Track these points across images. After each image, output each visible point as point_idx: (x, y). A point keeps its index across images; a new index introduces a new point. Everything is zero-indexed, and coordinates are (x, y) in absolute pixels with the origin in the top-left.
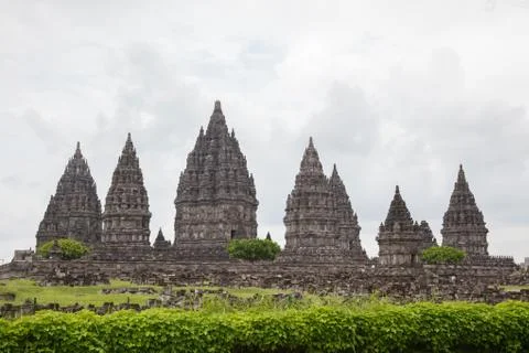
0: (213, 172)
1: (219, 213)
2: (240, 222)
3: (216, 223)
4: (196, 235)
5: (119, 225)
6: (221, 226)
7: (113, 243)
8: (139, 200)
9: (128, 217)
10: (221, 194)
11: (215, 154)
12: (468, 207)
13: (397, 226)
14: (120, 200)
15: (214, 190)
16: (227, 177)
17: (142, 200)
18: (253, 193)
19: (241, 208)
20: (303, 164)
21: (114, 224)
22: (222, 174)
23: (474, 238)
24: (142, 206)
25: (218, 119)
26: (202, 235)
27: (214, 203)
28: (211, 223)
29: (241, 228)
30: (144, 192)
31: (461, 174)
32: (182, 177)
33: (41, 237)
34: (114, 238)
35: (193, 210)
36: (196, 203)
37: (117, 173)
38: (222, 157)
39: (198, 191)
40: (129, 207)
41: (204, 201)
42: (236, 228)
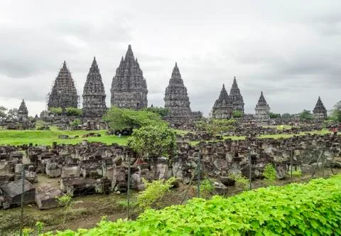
0: (128, 77)
1: (131, 95)
2: (140, 100)
3: (130, 100)
5: (91, 100)
6: (132, 101)
8: (100, 89)
9: (95, 96)
10: (133, 87)
11: (129, 69)
12: (238, 94)
13: (224, 102)
14: (91, 88)
15: (129, 85)
16: (135, 79)
18: (145, 87)
19: (141, 93)
20: (173, 74)
21: (89, 99)
22: (133, 78)
23: (239, 107)
24: (102, 91)
27: (129, 91)
28: (128, 100)
29: (142, 102)
30: (102, 85)
31: (235, 80)
32: (114, 79)
33: (50, 105)
34: (89, 106)
35: (120, 94)
36: (121, 91)
37: (89, 75)
38: (132, 70)
39: (121, 85)
40: (96, 91)
41: (125, 90)
42: (139, 102)
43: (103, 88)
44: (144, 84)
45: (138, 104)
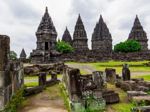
0: (101, 32)
1: (103, 43)
3: (103, 45)
4: (97, 48)
5: (78, 43)
6: (104, 46)
7: (76, 48)
8: (84, 34)
9: (80, 40)
10: (104, 38)
11: (101, 28)
15: (102, 37)
16: (105, 33)
17: (85, 35)
19: (109, 41)
21: (76, 42)
24: (85, 36)
25: (101, 19)
26: (99, 48)
27: (102, 40)
28: (101, 45)
30: (85, 32)
34: (76, 47)
35: (96, 42)
36: (97, 40)
38: (103, 28)
39: (97, 37)
40: (81, 37)
41: (99, 40)
42: (108, 46)
43: (85, 34)
44: (110, 36)
45: (107, 47)
